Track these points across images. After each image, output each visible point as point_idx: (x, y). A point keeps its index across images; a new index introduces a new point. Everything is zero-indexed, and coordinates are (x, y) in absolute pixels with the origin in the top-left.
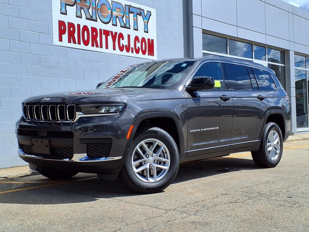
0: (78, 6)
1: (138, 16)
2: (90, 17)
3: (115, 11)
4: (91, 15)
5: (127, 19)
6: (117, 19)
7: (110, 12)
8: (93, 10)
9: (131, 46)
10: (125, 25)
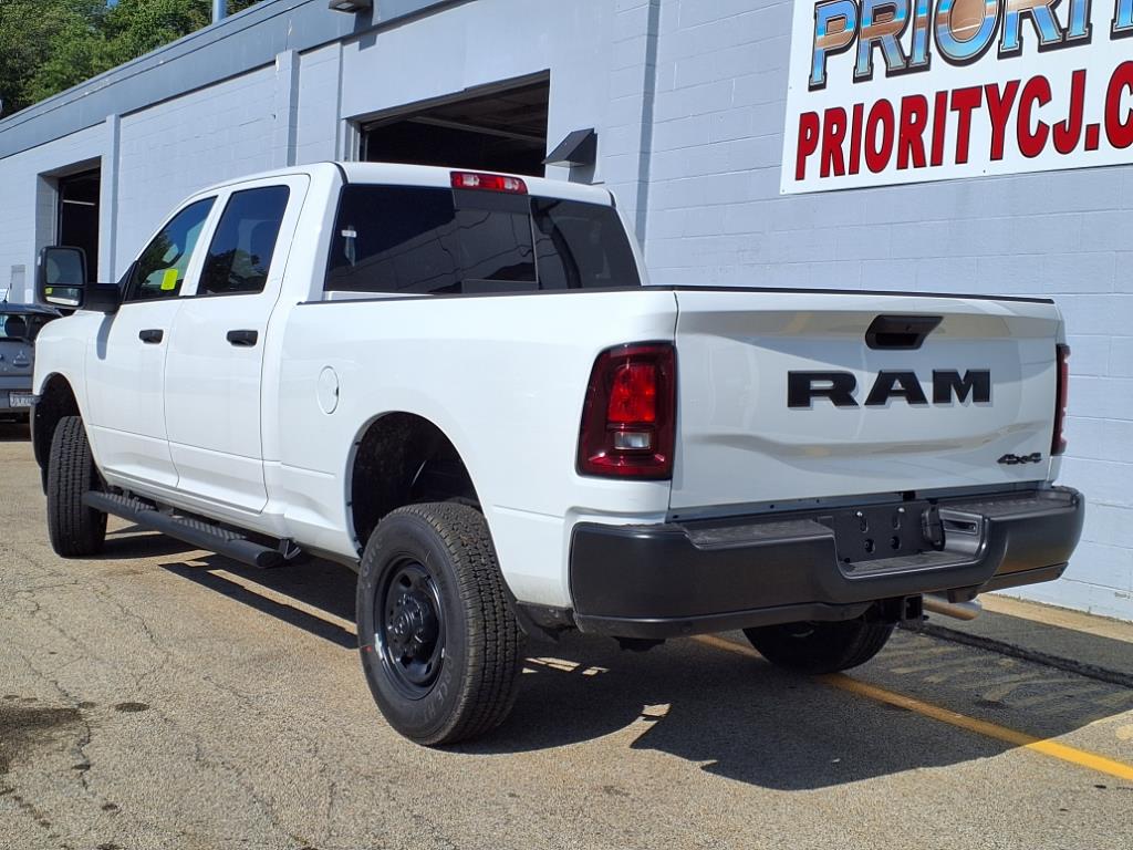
2: (901, 64)
4: (908, 53)
6: (1027, 23)
7: (991, 12)
8: (918, 30)
9: (1088, 119)
10: (1064, 31)
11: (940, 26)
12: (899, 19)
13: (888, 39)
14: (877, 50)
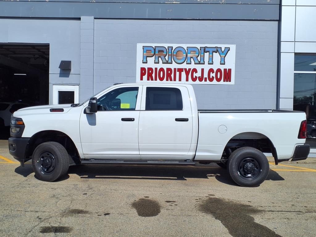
0: (156, 56)
1: (214, 53)
2: (166, 62)
3: (190, 53)
4: (167, 60)
5: (202, 57)
6: (192, 59)
7: (185, 56)
8: (169, 56)
9: (205, 77)
10: (199, 62)
11: (174, 56)
12: (165, 53)
13: (162, 57)
14: (160, 58)
